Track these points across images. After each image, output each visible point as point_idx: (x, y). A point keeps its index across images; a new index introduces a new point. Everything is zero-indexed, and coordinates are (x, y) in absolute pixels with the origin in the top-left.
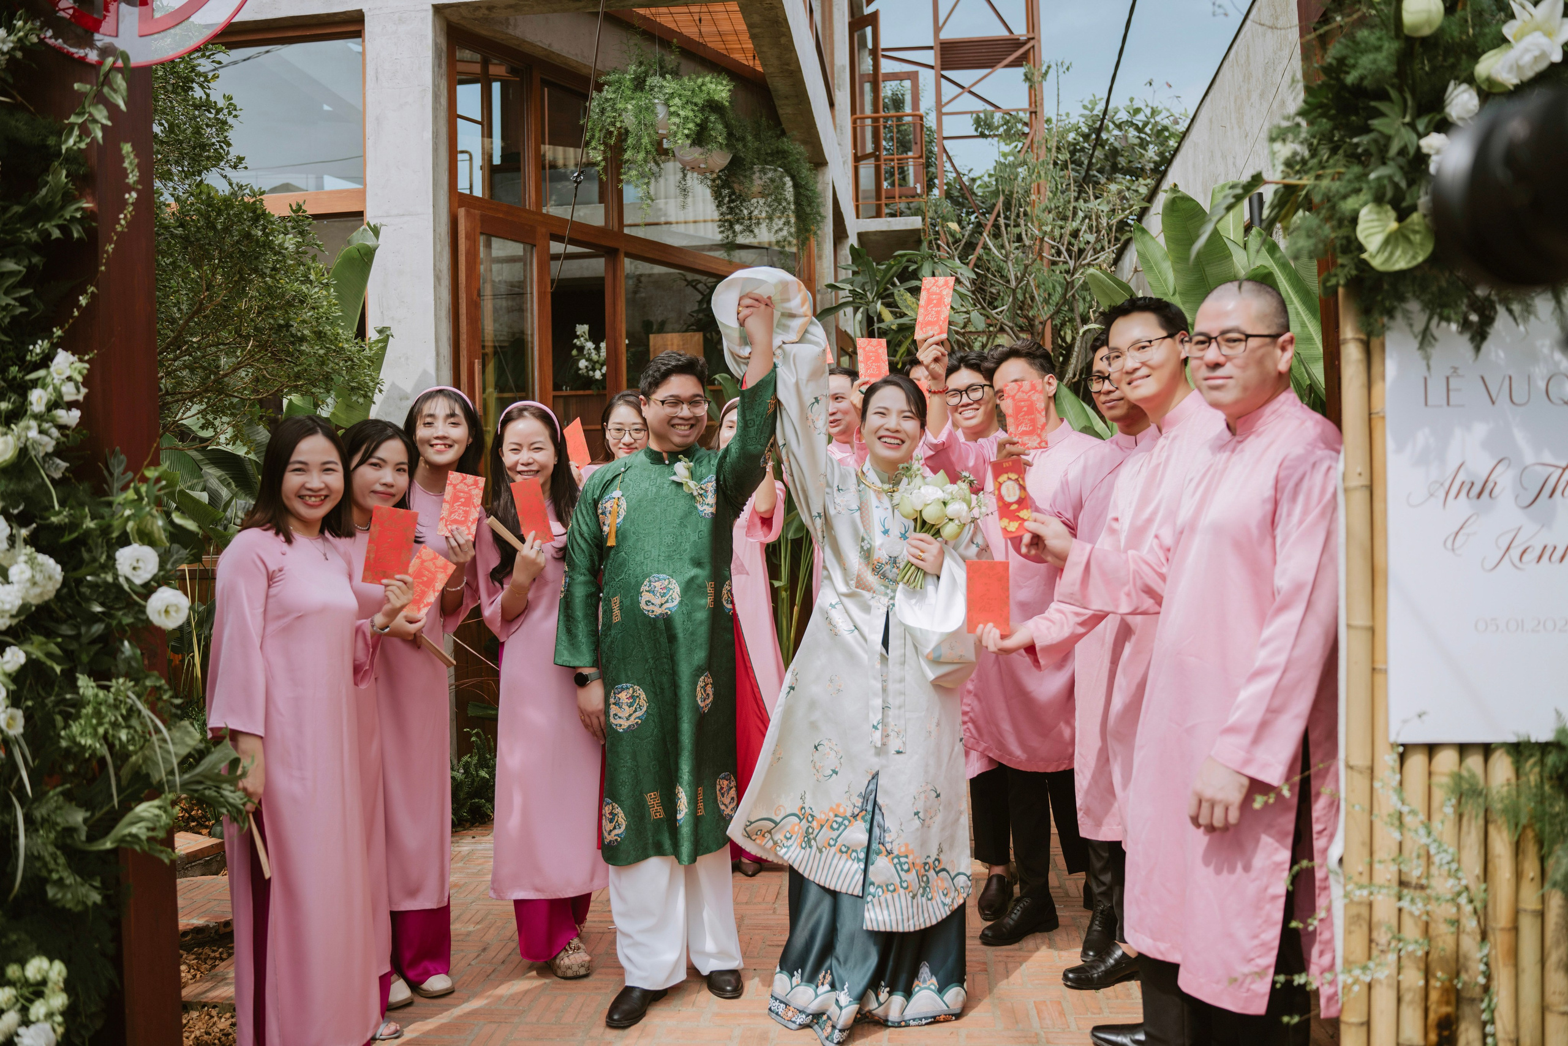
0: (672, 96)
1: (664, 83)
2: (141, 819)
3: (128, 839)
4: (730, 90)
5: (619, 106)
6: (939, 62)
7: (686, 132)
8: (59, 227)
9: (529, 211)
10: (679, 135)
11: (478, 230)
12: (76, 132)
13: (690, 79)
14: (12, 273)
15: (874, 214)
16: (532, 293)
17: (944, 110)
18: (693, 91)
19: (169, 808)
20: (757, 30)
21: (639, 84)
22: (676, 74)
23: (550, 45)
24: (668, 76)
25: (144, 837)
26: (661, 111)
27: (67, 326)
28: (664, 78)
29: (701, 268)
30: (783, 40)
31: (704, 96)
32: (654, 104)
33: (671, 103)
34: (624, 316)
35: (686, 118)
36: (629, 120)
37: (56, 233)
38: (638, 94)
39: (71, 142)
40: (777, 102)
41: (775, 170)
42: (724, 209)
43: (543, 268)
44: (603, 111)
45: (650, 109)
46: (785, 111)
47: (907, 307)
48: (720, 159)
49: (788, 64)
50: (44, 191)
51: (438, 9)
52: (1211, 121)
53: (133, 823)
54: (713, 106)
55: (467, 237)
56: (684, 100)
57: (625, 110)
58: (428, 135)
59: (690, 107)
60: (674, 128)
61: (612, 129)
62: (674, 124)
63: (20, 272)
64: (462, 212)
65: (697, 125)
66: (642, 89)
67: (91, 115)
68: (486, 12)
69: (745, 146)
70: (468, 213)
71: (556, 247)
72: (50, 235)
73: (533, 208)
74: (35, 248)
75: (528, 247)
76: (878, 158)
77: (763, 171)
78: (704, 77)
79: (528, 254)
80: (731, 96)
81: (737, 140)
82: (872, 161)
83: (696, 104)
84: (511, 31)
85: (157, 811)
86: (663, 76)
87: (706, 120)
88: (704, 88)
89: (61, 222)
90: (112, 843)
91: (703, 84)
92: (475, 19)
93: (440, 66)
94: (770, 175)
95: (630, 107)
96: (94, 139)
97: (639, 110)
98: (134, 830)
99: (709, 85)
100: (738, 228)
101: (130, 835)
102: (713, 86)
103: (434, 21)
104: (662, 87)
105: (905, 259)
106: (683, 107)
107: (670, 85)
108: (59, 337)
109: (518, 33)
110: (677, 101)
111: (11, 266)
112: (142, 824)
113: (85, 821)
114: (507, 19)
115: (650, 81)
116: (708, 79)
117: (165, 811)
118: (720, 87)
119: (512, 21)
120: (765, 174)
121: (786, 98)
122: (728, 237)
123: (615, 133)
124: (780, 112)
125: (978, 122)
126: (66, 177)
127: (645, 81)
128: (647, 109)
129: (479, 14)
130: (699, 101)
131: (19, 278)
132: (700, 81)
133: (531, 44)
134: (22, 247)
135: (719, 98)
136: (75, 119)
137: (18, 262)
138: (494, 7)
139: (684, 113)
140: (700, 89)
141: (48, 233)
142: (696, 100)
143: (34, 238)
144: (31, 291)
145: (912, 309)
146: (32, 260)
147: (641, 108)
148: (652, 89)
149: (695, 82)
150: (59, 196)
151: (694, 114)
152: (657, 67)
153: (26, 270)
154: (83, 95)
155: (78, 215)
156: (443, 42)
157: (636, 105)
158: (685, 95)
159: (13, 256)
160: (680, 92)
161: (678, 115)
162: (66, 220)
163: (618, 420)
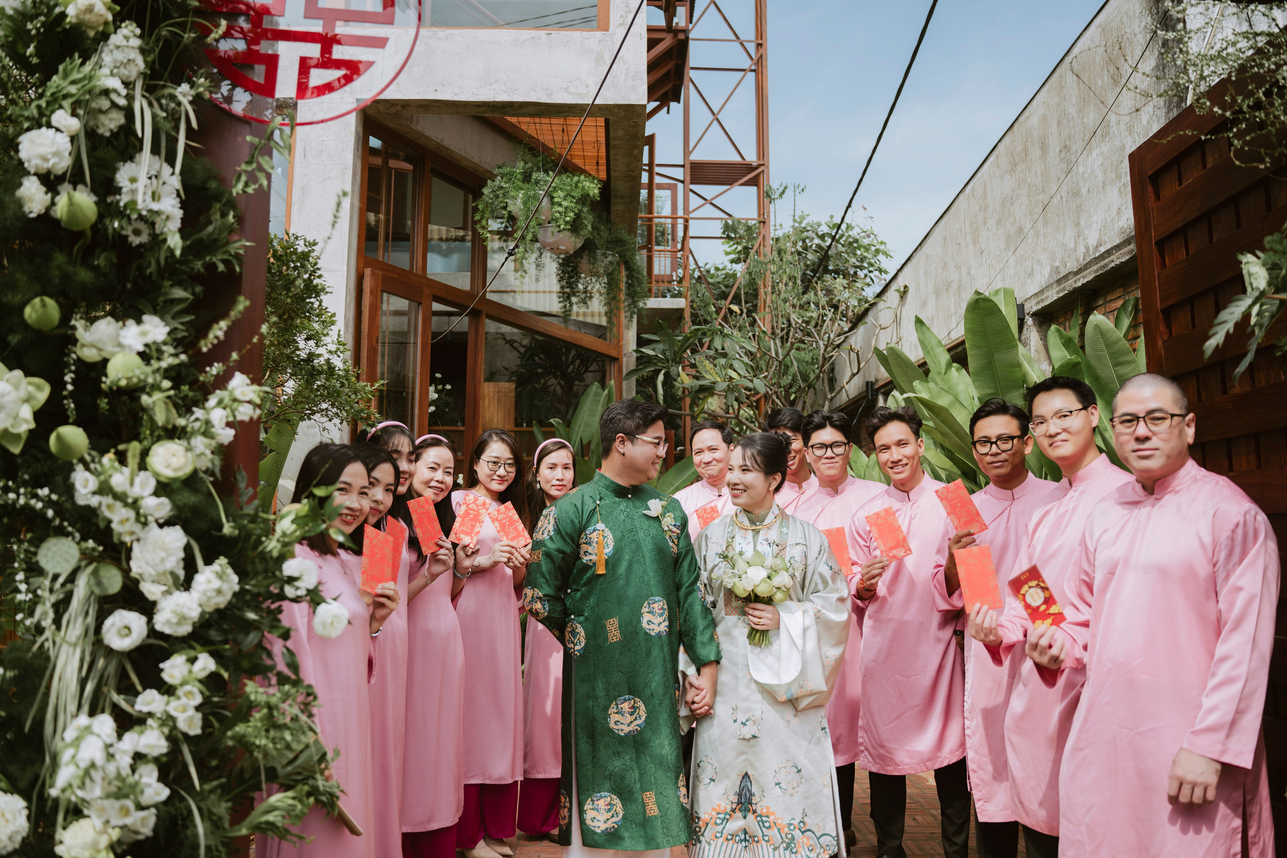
1: (548, 178)
2: (273, 809)
3: (263, 826)
4: (599, 188)
5: (510, 193)
6: (688, 178)
7: (568, 219)
8: (223, 261)
9: (416, 275)
10: (561, 222)
11: (380, 288)
12: (244, 178)
13: (567, 177)
14: (181, 300)
16: (416, 343)
17: (691, 215)
18: (571, 187)
19: (305, 799)
20: (617, 142)
21: (527, 177)
22: (556, 172)
23: (442, 140)
24: (550, 173)
25: (280, 825)
26: (546, 201)
27: (244, 351)
28: (548, 174)
29: (541, 330)
31: (580, 191)
32: (539, 195)
33: (555, 195)
34: (483, 367)
35: (566, 208)
36: (518, 206)
37: (221, 267)
38: (526, 186)
39: (240, 186)
40: (613, 201)
41: (613, 256)
42: (564, 283)
43: (426, 322)
44: (496, 197)
47: (706, 371)
48: (576, 244)
49: (632, 171)
50: (210, 229)
52: (945, 239)
53: (267, 812)
54: (584, 199)
55: (371, 293)
56: (566, 192)
57: (516, 197)
59: (569, 199)
60: (557, 215)
62: (559, 212)
63: (187, 299)
64: (368, 272)
65: (575, 215)
66: (529, 182)
67: (259, 164)
68: (400, 109)
69: (598, 234)
70: (373, 274)
71: (436, 307)
72: (217, 268)
73: (420, 272)
74: (196, 278)
75: (414, 304)
77: (605, 255)
78: (579, 176)
79: (413, 311)
80: (600, 193)
82: (646, 251)
83: (573, 197)
84: (413, 126)
85: (291, 802)
86: (546, 172)
87: (580, 211)
88: (580, 185)
90: (248, 829)
91: (578, 182)
92: (389, 114)
93: (357, 150)
94: (610, 258)
95: (519, 195)
96: (261, 186)
98: (270, 818)
99: (584, 183)
100: (574, 299)
101: (268, 823)
104: (546, 181)
105: (700, 333)
106: (565, 199)
107: (553, 180)
108: (235, 361)
109: (419, 128)
110: (559, 193)
111: (179, 293)
112: (277, 813)
114: (412, 116)
115: (535, 176)
116: (582, 177)
117: (300, 801)
118: (592, 185)
119: (417, 117)
120: (606, 257)
121: (622, 198)
122: (565, 307)
125: (727, 228)
126: (233, 218)
127: (530, 175)
128: (535, 198)
129: (393, 110)
130: (577, 194)
131: (186, 305)
132: (576, 179)
133: (428, 138)
134: (185, 277)
135: (591, 194)
136: (244, 167)
137: (185, 290)
138: (407, 105)
139: (565, 203)
140: (576, 186)
141: (214, 266)
142: (573, 194)
143: (202, 270)
144: (193, 317)
145: (711, 374)
146: (198, 289)
147: (529, 197)
148: (537, 182)
149: (572, 180)
150: (225, 234)
151: (573, 205)
152: (540, 165)
153: (191, 297)
154: (254, 147)
155: (241, 252)
156: (361, 129)
157: (525, 195)
158: (566, 190)
159: (180, 284)
160: (561, 186)
161: (560, 205)
162: (230, 255)
163: (494, 455)
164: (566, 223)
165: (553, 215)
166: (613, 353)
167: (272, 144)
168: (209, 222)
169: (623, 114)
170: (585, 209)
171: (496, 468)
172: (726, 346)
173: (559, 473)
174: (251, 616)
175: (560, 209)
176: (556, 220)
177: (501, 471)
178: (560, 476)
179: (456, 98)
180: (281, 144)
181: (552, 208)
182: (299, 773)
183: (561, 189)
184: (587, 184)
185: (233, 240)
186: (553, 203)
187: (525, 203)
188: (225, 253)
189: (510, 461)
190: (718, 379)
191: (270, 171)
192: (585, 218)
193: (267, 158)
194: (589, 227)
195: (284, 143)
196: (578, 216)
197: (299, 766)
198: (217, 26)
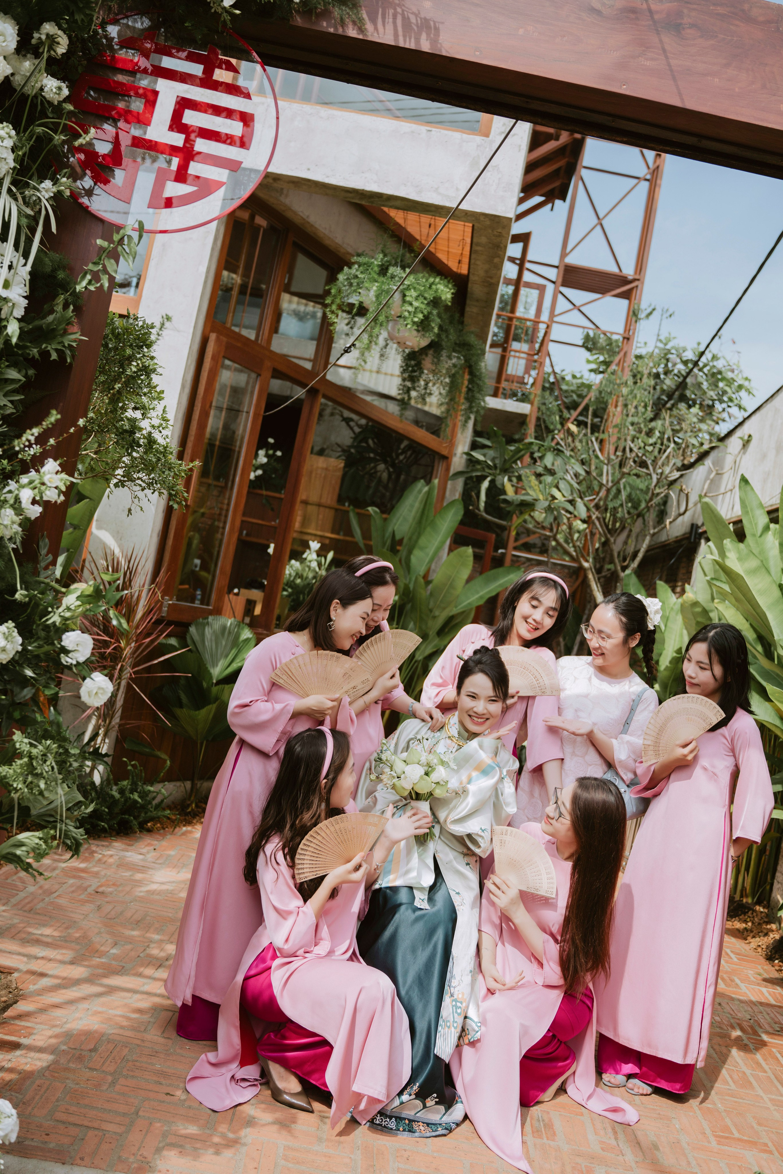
1: (404, 275)
2: (21, 844)
3: (11, 857)
4: (452, 293)
6: (560, 280)
7: (416, 319)
8: (57, 350)
9: (259, 345)
10: (409, 321)
11: (222, 354)
12: (89, 277)
13: (423, 277)
14: (13, 381)
17: (556, 319)
18: (425, 287)
19: (50, 841)
20: (479, 248)
21: (383, 271)
22: (413, 270)
24: (407, 270)
25: (25, 859)
26: (397, 296)
27: (60, 439)
28: (404, 271)
30: (496, 260)
31: (432, 293)
32: (393, 291)
35: (416, 308)
37: (54, 356)
38: (381, 279)
39: (84, 283)
40: (467, 302)
43: (262, 395)
47: (531, 487)
48: (423, 341)
49: (490, 277)
50: (50, 318)
53: (16, 846)
54: (435, 302)
55: (213, 358)
56: (419, 292)
57: (369, 289)
59: (421, 299)
60: (406, 314)
62: (409, 312)
63: (20, 380)
64: (213, 336)
65: (424, 316)
66: (385, 276)
67: (104, 266)
68: (271, 181)
70: (218, 339)
72: (50, 356)
73: (264, 344)
74: (31, 362)
77: (450, 357)
78: (435, 278)
80: (450, 299)
83: (425, 299)
85: (37, 841)
86: (403, 269)
87: (430, 313)
88: (433, 287)
89: (59, 347)
91: (433, 283)
94: (454, 360)
95: (373, 287)
96: (102, 286)
98: (18, 851)
99: (438, 286)
100: (412, 392)
101: (15, 855)
105: (533, 447)
106: (416, 299)
107: (408, 278)
108: (52, 447)
110: (413, 294)
111: (13, 374)
112: (24, 848)
115: (392, 270)
116: (438, 281)
117: (46, 842)
118: (444, 290)
125: (587, 339)
126: (73, 312)
127: (387, 269)
130: (429, 295)
131: (17, 386)
132: (431, 280)
133: (294, 212)
134: (21, 358)
135: (443, 298)
136: (91, 266)
137: (19, 372)
139: (416, 304)
140: (430, 287)
141: (48, 354)
142: (426, 295)
143: (37, 356)
144: (23, 397)
146: (31, 372)
147: (383, 291)
148: (393, 277)
149: (427, 280)
150: (63, 326)
151: (423, 306)
152: (399, 260)
153: (24, 379)
154: (102, 249)
155: (74, 344)
157: (379, 288)
158: (419, 290)
159: (14, 365)
160: (415, 285)
161: (411, 304)
162: (64, 346)
164: (414, 323)
165: (402, 312)
166: (444, 453)
167: (120, 248)
168: (52, 311)
169: (489, 223)
170: (435, 312)
172: (556, 464)
174: (29, 673)
175: (410, 309)
176: (405, 318)
179: (327, 181)
180: (128, 251)
181: (403, 306)
183: (415, 288)
184: (441, 287)
185: (70, 331)
186: (404, 301)
187: (378, 297)
188: (59, 343)
191: (114, 275)
192: (433, 320)
193: (113, 261)
194: (436, 330)
195: (130, 250)
196: (427, 318)
198: (86, 132)
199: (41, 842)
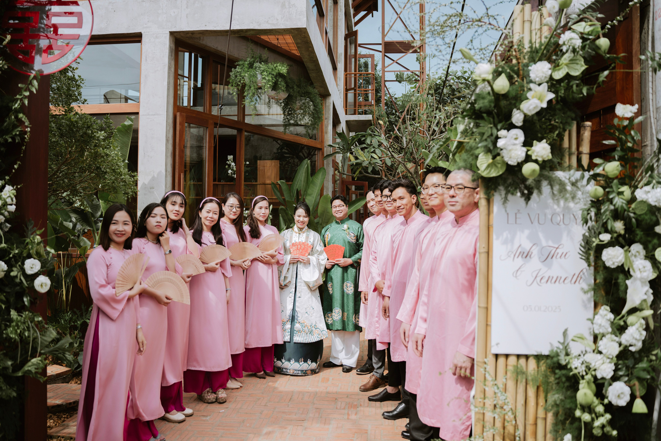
0: (263, 71)
1: (261, 66)
3: (28, 372)
4: (287, 69)
5: (242, 74)
6: (384, 50)
7: (269, 86)
8: (11, 138)
9: (206, 114)
10: (266, 87)
11: (185, 121)
12: (19, 102)
13: (272, 64)
15: (353, 113)
16: (206, 146)
17: (386, 70)
18: (272, 69)
20: (299, 45)
21: (251, 66)
22: (266, 62)
23: (217, 48)
24: (263, 63)
25: (33, 371)
26: (259, 77)
27: (11, 176)
28: (261, 64)
30: (310, 49)
31: (277, 71)
32: (256, 74)
33: (263, 74)
35: (269, 80)
36: (247, 80)
37: (10, 140)
38: (250, 70)
39: (16, 105)
40: (309, 72)
41: (305, 100)
42: (286, 113)
43: (210, 136)
44: (236, 76)
45: (255, 76)
46: (313, 75)
47: (359, 155)
48: (283, 95)
50: (5, 124)
51: (172, 33)
53: (30, 366)
54: (280, 75)
55: (180, 124)
56: (268, 73)
57: (245, 76)
58: (166, 83)
59: (270, 76)
61: (239, 84)
64: (178, 114)
65: (273, 83)
66: (252, 68)
67: (24, 95)
68: (191, 35)
69: (294, 90)
70: (181, 115)
72: (7, 140)
73: (208, 112)
76: (355, 90)
77: (300, 100)
79: (205, 131)
80: (287, 72)
81: (290, 88)
82: (353, 91)
83: (273, 75)
84: (201, 42)
85: (39, 362)
86: (260, 63)
87: (277, 81)
88: (277, 68)
89: (11, 136)
90: (22, 373)
91: (277, 66)
92: (187, 37)
93: (171, 56)
94: (303, 101)
95: (247, 75)
97: (250, 76)
98: (30, 368)
99: (279, 67)
101: (28, 370)
102: (280, 67)
103: (170, 38)
104: (260, 67)
105: (360, 136)
106: (268, 76)
107: (263, 66)
108: (8, 179)
109: (204, 43)
110: (265, 73)
112: (33, 366)
113: (12, 365)
114: (200, 37)
115: (255, 65)
116: (278, 64)
117: (42, 362)
118: (283, 68)
119: (202, 38)
121: (312, 69)
123: (241, 85)
124: (310, 75)
127: (253, 65)
128: (254, 76)
129: (188, 35)
130: (275, 74)
132: (275, 65)
133: (209, 46)
135: (283, 72)
136: (18, 97)
138: (194, 33)
140: (275, 69)
142: (273, 73)
145: (362, 157)
146: (2, 149)
148: (256, 68)
149: (273, 66)
151: (272, 79)
152: (258, 59)
156: (173, 46)
162: (13, 135)
163: (231, 203)
166: (319, 146)
169: (297, 32)
171: (231, 208)
172: (373, 142)
173: (263, 211)
177: (234, 210)
178: (263, 212)
179: (215, 29)
181: (262, 80)
182: (57, 351)
186: (262, 78)
187: (249, 79)
189: (238, 206)
190: (365, 159)
196: (275, 84)
197: (57, 348)
198: (6, 38)
199: (40, 362)
